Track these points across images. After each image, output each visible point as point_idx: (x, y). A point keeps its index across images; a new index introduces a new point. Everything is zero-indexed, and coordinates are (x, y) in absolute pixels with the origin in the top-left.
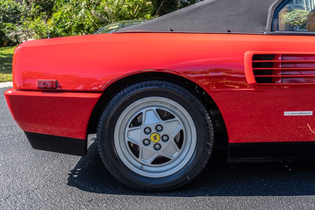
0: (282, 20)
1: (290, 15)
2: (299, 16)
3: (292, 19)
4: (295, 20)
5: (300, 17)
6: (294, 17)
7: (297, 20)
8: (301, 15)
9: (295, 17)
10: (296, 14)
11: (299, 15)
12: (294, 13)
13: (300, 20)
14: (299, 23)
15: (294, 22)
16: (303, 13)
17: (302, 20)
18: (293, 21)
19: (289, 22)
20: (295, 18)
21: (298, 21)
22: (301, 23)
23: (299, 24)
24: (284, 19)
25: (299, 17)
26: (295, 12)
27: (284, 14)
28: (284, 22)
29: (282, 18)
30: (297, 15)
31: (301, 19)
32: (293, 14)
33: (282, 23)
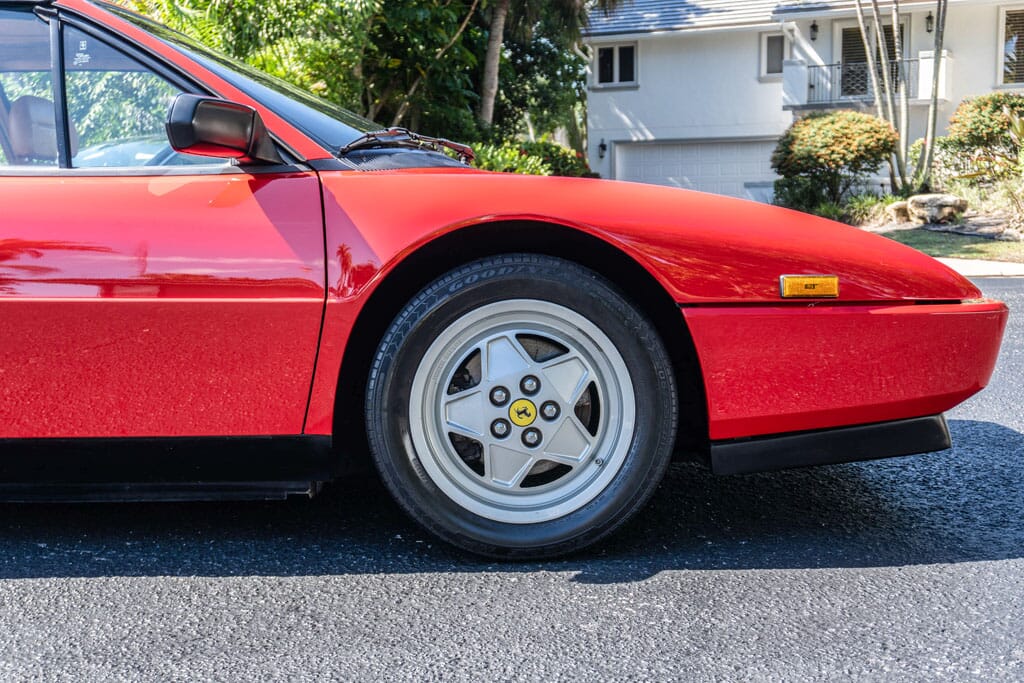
0: (797, 142)
1: (820, 129)
2: (846, 131)
3: (824, 140)
4: (833, 144)
5: (849, 136)
6: (830, 134)
7: (840, 142)
8: (855, 128)
9: (834, 134)
10: (837, 126)
11: (846, 128)
12: (833, 123)
13: (848, 144)
14: (845, 152)
15: (832, 148)
16: (859, 121)
17: (856, 143)
18: (826, 146)
19: (816, 150)
20: (834, 137)
21: (842, 146)
22: (852, 152)
23: (844, 155)
24: (802, 140)
25: (845, 135)
26: (837, 119)
27: (806, 125)
28: (803, 150)
29: (797, 138)
30: (842, 128)
31: (850, 141)
32: (830, 126)
33: (796, 151)
